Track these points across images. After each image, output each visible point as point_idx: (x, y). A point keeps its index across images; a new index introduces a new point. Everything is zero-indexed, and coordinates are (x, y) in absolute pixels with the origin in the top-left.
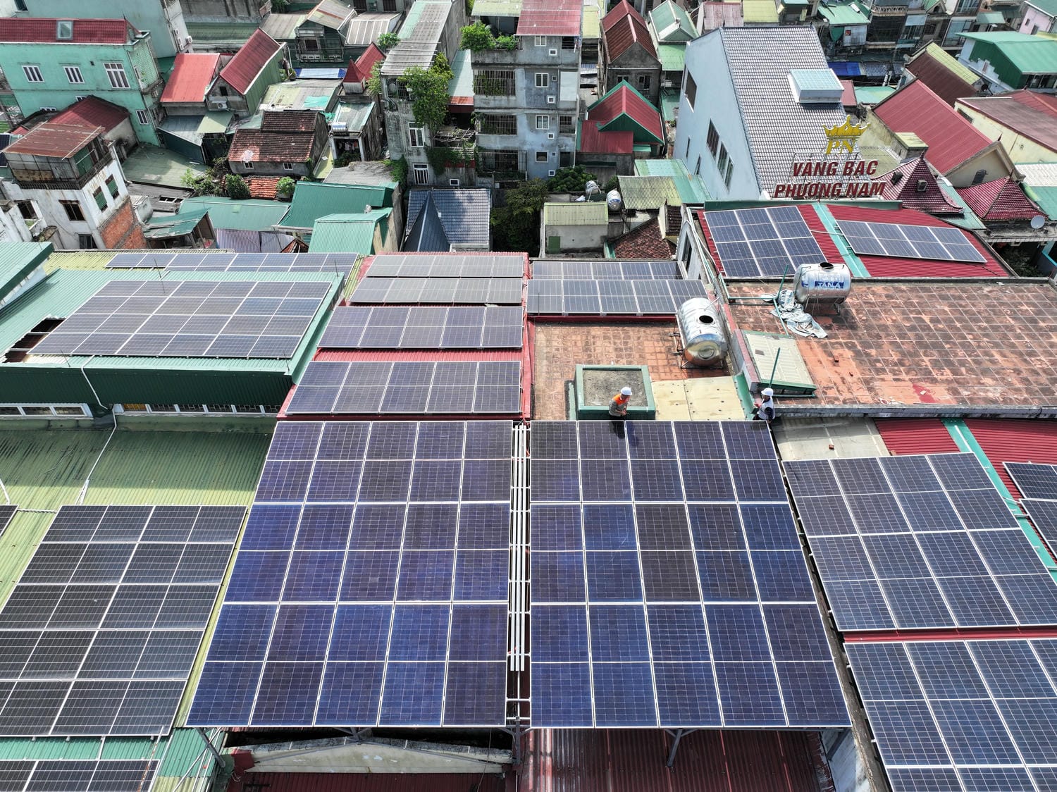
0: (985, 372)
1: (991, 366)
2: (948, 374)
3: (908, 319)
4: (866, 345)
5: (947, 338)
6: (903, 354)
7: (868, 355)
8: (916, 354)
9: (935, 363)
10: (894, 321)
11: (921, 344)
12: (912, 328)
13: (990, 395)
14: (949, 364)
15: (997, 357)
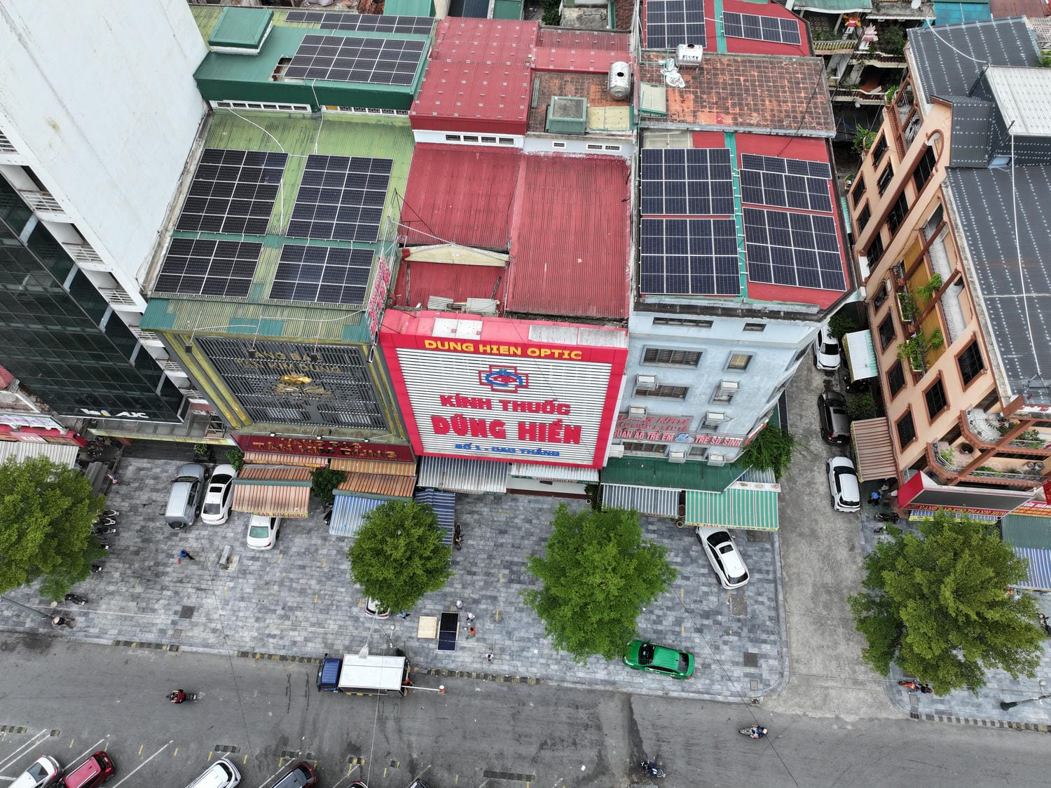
0: (756, 110)
1: (761, 107)
2: (737, 110)
3: (732, 79)
4: (703, 93)
5: (747, 90)
6: (719, 98)
7: (702, 98)
8: (727, 99)
9: (734, 105)
10: (724, 80)
11: (732, 94)
12: (733, 84)
13: (752, 122)
14: (741, 104)
15: (767, 103)
